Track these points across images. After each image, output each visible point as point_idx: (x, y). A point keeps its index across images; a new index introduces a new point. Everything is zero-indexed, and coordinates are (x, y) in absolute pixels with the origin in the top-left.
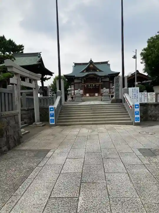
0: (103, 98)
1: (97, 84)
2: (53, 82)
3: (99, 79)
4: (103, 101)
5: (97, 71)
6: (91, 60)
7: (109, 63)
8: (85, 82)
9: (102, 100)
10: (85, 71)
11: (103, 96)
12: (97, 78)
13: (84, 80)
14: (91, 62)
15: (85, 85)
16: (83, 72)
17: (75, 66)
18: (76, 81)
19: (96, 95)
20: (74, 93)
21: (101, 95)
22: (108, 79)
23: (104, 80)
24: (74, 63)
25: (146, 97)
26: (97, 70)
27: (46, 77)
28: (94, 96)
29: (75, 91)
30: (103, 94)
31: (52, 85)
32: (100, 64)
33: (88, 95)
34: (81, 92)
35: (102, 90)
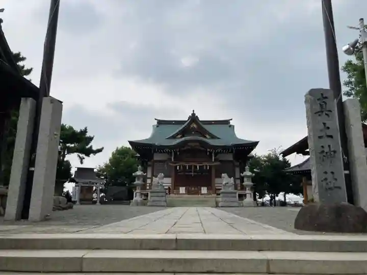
0: (220, 199)
1: (206, 165)
2: (110, 160)
3: (211, 153)
4: (222, 207)
5: (205, 137)
6: (194, 115)
7: (232, 123)
8: (177, 159)
9: (217, 206)
10: (179, 136)
11: (221, 195)
12: (206, 152)
13: (175, 154)
14: (194, 118)
15: (176, 167)
16: (174, 137)
17: (157, 126)
18: (157, 157)
19: (204, 190)
20: (151, 184)
21: (217, 192)
22: (230, 157)
23: (221, 157)
24: (156, 119)
26: (207, 136)
27: (91, 147)
28: (198, 192)
29: (153, 179)
30: (220, 189)
31: (107, 166)
32: (213, 124)
33: (182, 190)
34: (168, 182)
35: (217, 180)
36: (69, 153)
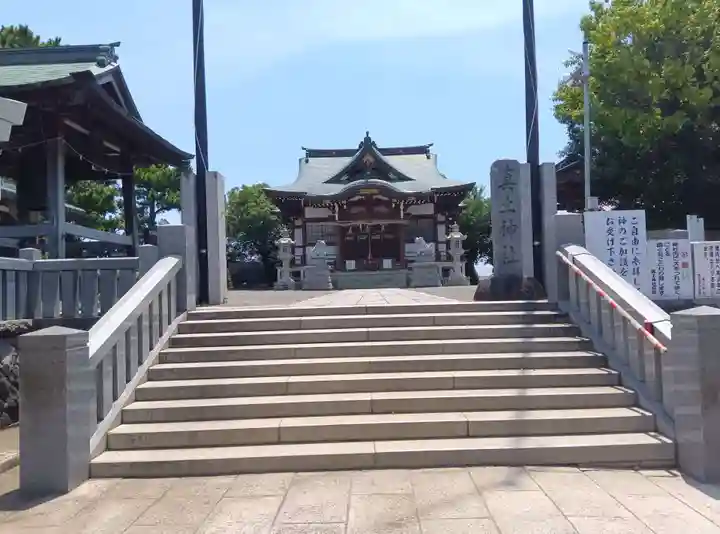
0: (413, 276)
3: (398, 206)
5: (390, 179)
6: (368, 139)
7: (432, 150)
8: (344, 216)
10: (345, 177)
12: (391, 203)
13: (340, 207)
14: (367, 144)
16: (336, 179)
18: (310, 213)
19: (387, 263)
20: (304, 257)
21: (408, 265)
22: (428, 209)
23: (415, 210)
24: (304, 149)
25: (685, 265)
26: (391, 176)
28: (379, 267)
29: (307, 248)
30: (413, 261)
32: (401, 153)
33: (351, 264)
34: (331, 252)
35: (408, 247)
36: (161, 209)
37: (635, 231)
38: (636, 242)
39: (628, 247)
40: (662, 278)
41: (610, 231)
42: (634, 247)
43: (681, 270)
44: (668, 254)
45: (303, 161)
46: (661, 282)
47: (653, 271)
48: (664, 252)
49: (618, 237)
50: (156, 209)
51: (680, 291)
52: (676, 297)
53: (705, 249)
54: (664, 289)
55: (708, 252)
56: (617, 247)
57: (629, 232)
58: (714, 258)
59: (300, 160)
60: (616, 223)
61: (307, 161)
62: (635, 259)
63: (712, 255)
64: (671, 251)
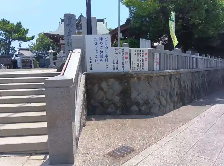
6: (81, 16)
25: (126, 58)
36: (12, 40)
37: (106, 44)
38: (106, 48)
39: (104, 50)
40: (117, 63)
41: (96, 44)
42: (106, 50)
43: (125, 60)
44: (120, 53)
45: (60, 23)
46: (117, 65)
47: (114, 60)
48: (118, 52)
49: (99, 46)
50: (11, 40)
51: (125, 68)
52: (122, 71)
53: (135, 51)
54: (118, 68)
55: (136, 52)
56: (99, 50)
57: (104, 44)
58: (139, 55)
59: (59, 23)
60: (98, 40)
61: (61, 23)
62: (106, 55)
63: (138, 54)
64: (121, 52)
